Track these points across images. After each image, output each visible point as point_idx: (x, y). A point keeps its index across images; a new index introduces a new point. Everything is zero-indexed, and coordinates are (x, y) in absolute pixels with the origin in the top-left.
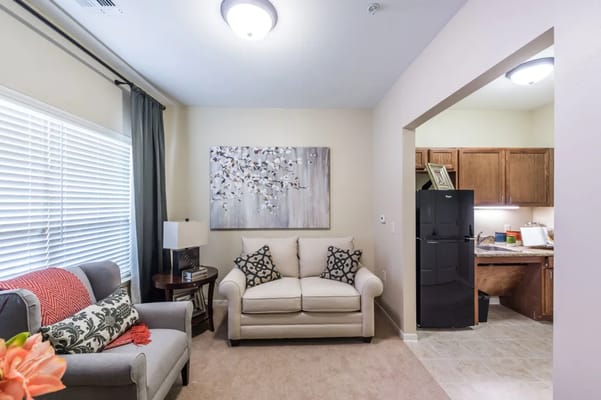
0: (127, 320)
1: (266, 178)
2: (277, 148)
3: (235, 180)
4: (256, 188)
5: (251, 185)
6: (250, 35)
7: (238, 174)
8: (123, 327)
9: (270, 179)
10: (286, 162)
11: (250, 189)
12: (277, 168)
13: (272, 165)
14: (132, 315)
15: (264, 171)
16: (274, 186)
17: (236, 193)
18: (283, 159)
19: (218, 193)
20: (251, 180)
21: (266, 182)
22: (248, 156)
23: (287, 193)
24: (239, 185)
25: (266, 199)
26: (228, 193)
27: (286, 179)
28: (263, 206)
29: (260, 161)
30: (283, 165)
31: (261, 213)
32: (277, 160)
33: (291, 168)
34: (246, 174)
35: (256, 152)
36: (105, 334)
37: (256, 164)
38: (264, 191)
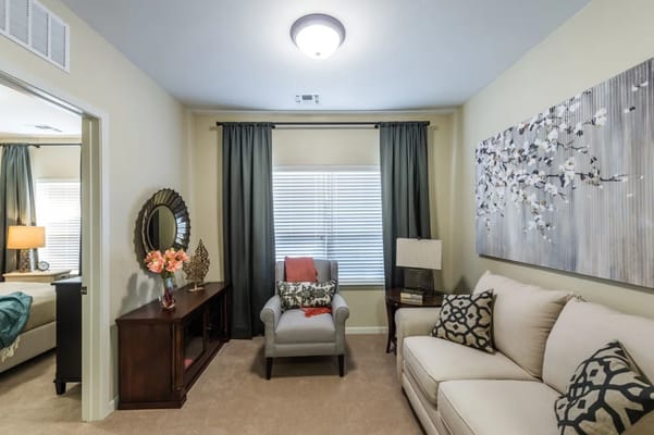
0: (319, 300)
1: (536, 172)
2: (552, 110)
3: (498, 185)
4: (521, 192)
5: (515, 190)
6: (318, 54)
7: (500, 175)
8: (313, 302)
9: (542, 173)
10: (569, 131)
11: (514, 195)
12: (554, 148)
13: (545, 145)
14: (324, 299)
15: (533, 161)
16: (548, 186)
17: (498, 205)
18: (563, 126)
19: (482, 206)
20: (515, 181)
21: (536, 179)
22: (512, 142)
23: (572, 196)
24: (501, 191)
25: (536, 213)
26: (491, 205)
27: (570, 168)
28: (532, 225)
29: (526, 146)
30: (565, 140)
31: (529, 238)
32: (553, 135)
33: (580, 142)
34: (509, 171)
35: (522, 132)
36: (299, 299)
37: (521, 151)
38: (532, 198)
